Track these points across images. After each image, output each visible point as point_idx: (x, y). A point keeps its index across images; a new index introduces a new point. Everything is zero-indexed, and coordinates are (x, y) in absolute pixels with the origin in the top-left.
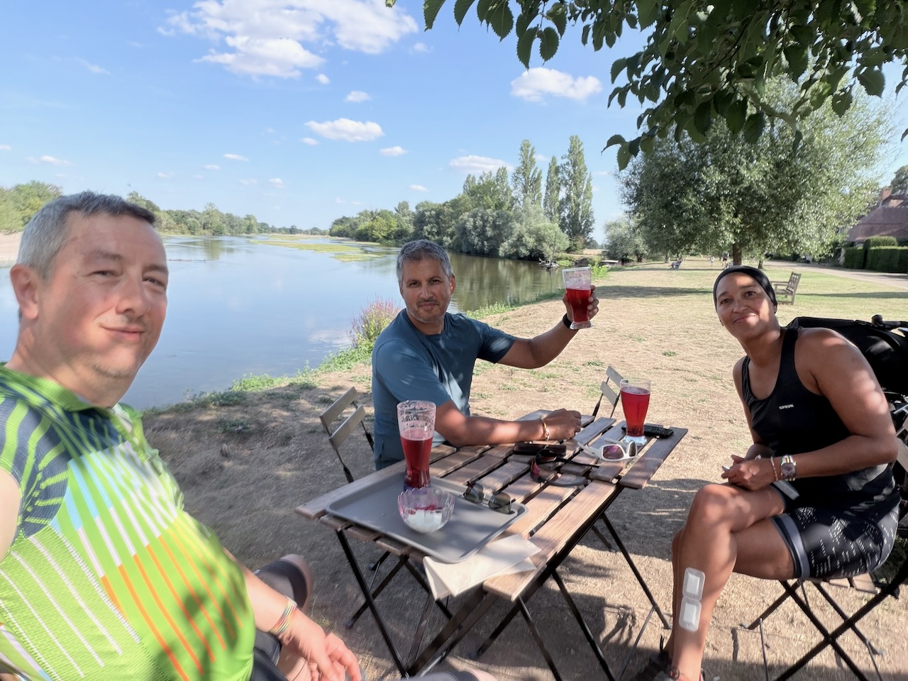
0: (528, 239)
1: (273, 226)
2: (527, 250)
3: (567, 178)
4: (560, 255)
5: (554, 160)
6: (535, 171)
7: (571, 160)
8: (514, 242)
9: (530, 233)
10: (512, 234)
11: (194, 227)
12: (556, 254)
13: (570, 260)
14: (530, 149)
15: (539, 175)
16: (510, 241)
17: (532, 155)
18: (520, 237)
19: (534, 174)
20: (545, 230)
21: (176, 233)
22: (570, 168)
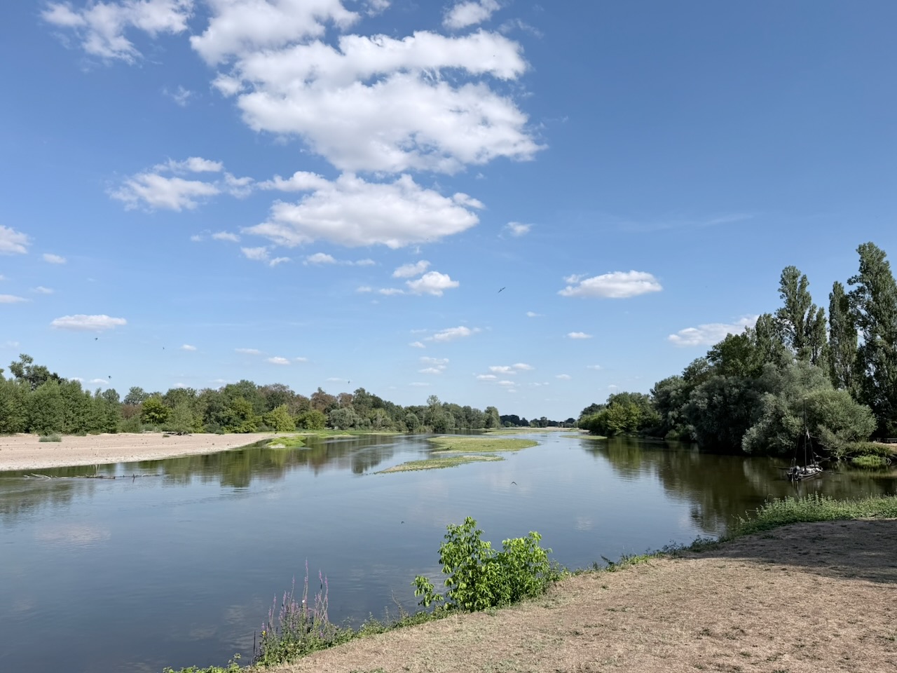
0: (792, 420)
1: (524, 419)
2: (791, 439)
3: (863, 312)
4: (858, 446)
5: (837, 287)
6: (812, 311)
7: (867, 284)
8: (771, 425)
9: (795, 409)
10: (763, 413)
11: (413, 424)
12: (852, 445)
13: (881, 455)
14: (799, 279)
15: (819, 317)
16: (760, 424)
17: (803, 287)
18: (778, 416)
19: (810, 316)
20: (823, 401)
21: (392, 430)
22: (868, 296)
